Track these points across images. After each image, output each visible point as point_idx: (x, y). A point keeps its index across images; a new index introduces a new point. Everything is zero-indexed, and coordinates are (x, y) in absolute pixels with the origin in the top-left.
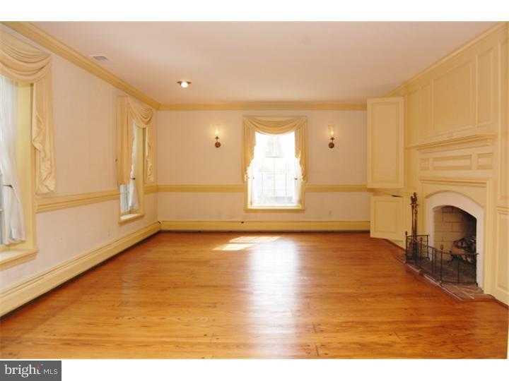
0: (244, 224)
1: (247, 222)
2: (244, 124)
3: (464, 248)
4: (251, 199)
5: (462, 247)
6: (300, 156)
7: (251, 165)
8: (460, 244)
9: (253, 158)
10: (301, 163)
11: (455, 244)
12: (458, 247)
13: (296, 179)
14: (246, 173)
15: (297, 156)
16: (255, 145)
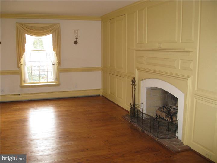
0: (20, 96)
1: (22, 94)
2: (17, 28)
3: (165, 112)
4: (24, 79)
5: (163, 112)
6: (56, 50)
7: (23, 56)
8: (162, 110)
9: (24, 52)
10: (57, 55)
11: (159, 109)
12: (161, 111)
13: (54, 64)
14: (20, 62)
15: (54, 50)
16: (25, 43)
